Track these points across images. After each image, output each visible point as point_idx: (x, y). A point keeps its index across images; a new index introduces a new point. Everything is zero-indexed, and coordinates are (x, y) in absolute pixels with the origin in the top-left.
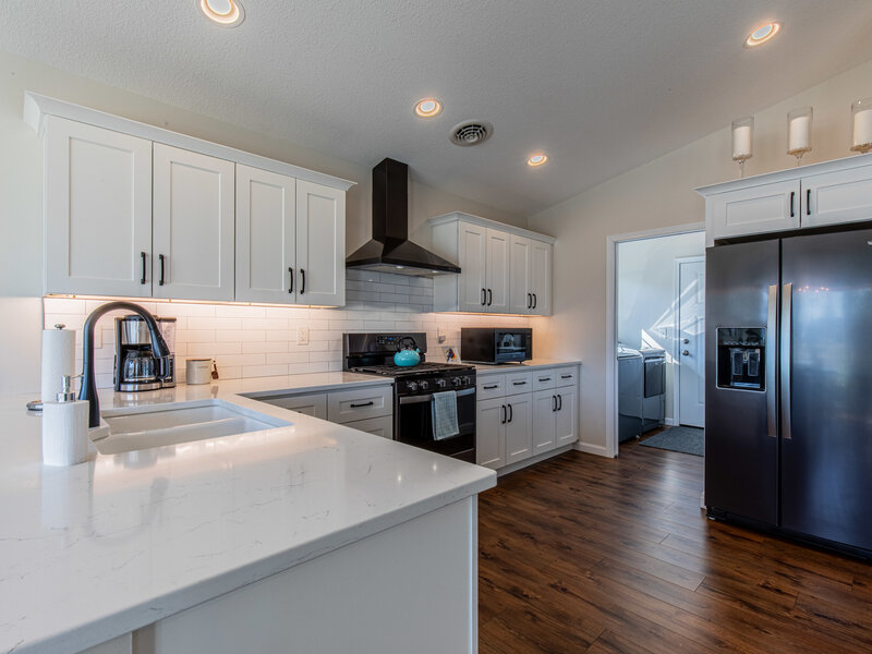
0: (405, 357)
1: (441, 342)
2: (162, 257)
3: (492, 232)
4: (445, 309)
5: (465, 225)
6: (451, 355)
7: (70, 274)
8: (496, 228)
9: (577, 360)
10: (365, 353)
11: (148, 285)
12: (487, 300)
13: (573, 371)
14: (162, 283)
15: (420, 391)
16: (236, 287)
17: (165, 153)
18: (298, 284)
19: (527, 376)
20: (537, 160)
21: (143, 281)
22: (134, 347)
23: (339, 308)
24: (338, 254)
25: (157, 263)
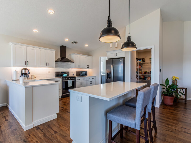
0: (65, 75)
1: (72, 73)
2: (28, 62)
3: (80, 56)
4: (73, 68)
5: (75, 55)
6: (74, 75)
7: (16, 64)
8: (81, 55)
9: (96, 76)
10: (59, 75)
11: (26, 65)
12: (79, 66)
13: (95, 78)
14: (28, 65)
15: (66, 80)
16: (38, 65)
17: (28, 48)
18: (47, 65)
19: (85, 78)
20: (86, 45)
21: (25, 65)
22: (24, 73)
23: (54, 68)
24: (54, 60)
25: (27, 62)
